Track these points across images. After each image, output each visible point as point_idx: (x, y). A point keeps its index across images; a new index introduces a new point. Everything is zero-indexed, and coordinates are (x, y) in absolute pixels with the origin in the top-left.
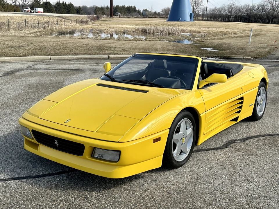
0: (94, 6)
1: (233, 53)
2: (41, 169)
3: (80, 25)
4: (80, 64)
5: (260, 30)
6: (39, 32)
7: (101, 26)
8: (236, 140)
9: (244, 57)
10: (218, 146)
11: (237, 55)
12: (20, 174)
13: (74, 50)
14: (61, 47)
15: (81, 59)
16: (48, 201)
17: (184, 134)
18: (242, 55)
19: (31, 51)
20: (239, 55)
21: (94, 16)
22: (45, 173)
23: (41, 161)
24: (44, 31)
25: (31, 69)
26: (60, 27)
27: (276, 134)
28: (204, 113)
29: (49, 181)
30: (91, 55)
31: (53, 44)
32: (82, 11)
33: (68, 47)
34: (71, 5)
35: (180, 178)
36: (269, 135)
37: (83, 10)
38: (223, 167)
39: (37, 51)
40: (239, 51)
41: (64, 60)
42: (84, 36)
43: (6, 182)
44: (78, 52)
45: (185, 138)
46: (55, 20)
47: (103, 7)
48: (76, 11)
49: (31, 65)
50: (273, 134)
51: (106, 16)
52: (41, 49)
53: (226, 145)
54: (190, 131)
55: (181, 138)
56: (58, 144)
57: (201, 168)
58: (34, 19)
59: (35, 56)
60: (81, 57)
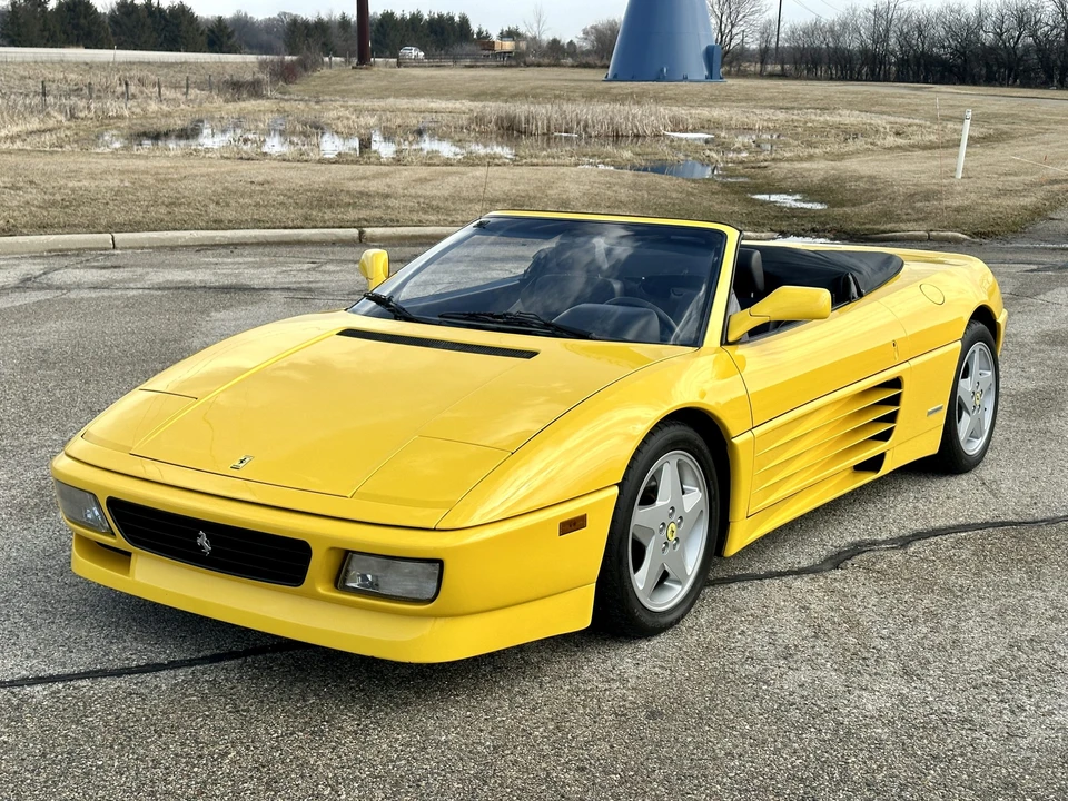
0: (285, 14)
1: (888, 216)
2: (140, 647)
3: (227, 101)
4: (243, 266)
5: (1008, 116)
6: (50, 130)
7: (317, 103)
8: (874, 543)
9: (934, 233)
10: (805, 563)
11: (903, 226)
12: (64, 665)
13: (212, 206)
14: (156, 195)
15: (246, 244)
16: (183, 744)
17: (672, 508)
18: (925, 226)
19: (31, 212)
20: (910, 226)
21: (288, 58)
22: (158, 661)
23: (134, 619)
24: (68, 129)
25: (40, 289)
26: (138, 110)
27: (1030, 519)
28: (749, 434)
29: (176, 685)
30: (285, 228)
31: (122, 181)
32: (234, 39)
33: (186, 193)
34: (182, 13)
35: (661, 667)
36: (1003, 524)
37: (236, 34)
38: (819, 632)
39: (53, 211)
40: (913, 209)
41: (173, 248)
42: (247, 148)
43: (16, 690)
44: (229, 215)
45: (679, 525)
46: (116, 77)
47: (326, 19)
48: (203, 38)
49: (38, 273)
50: (1020, 520)
51: (338, 59)
52: (71, 203)
53: (837, 560)
54: (695, 498)
55: (663, 524)
56: (208, 547)
57: (739, 637)
58: (22, 73)
59: (46, 233)
60: (244, 237)
